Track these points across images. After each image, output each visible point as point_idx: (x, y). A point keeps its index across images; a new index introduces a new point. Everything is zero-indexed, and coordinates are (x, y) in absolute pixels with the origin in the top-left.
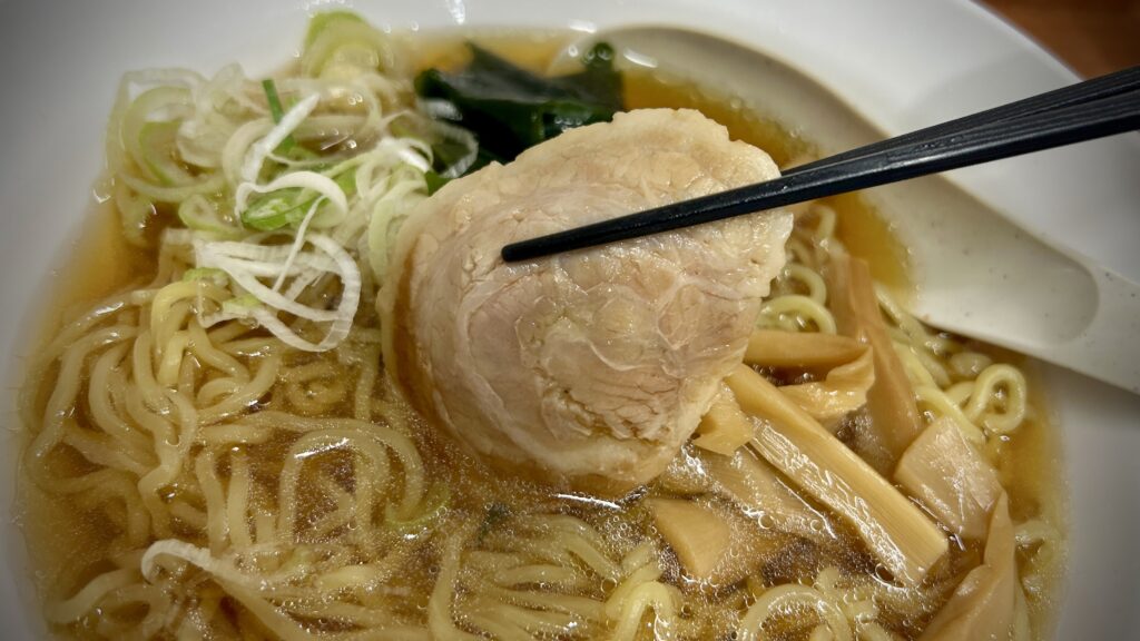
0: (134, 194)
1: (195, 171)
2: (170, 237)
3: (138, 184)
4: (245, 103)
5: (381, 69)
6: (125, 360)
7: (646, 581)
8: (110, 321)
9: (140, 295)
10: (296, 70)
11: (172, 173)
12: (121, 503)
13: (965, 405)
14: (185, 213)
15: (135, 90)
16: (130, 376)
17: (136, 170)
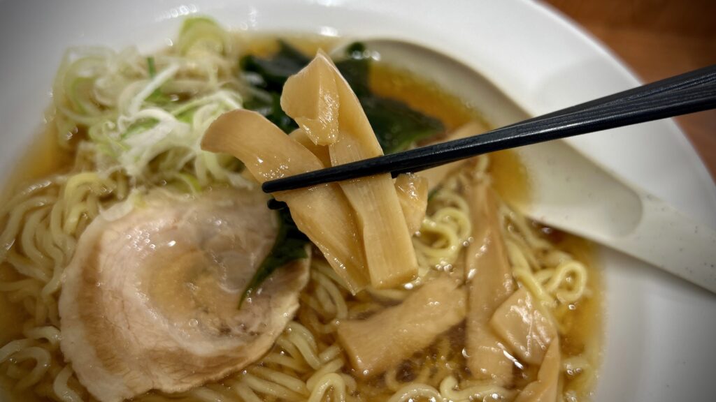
0: (66, 119)
1: (102, 108)
2: (83, 146)
3: (68, 113)
4: (137, 69)
5: (224, 54)
6: (46, 218)
7: (331, 373)
8: (42, 192)
9: (60, 179)
10: (172, 52)
11: (89, 107)
12: (34, 299)
13: (545, 283)
14: (92, 132)
15: (73, 58)
16: (48, 226)
17: (70, 105)
